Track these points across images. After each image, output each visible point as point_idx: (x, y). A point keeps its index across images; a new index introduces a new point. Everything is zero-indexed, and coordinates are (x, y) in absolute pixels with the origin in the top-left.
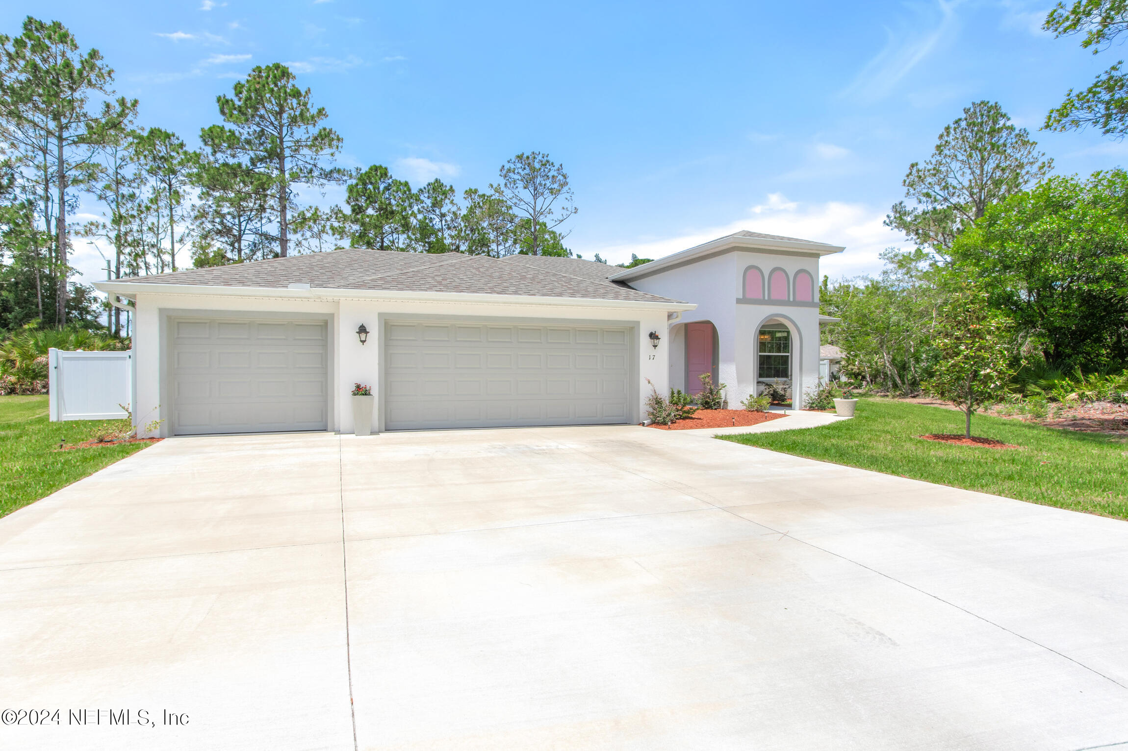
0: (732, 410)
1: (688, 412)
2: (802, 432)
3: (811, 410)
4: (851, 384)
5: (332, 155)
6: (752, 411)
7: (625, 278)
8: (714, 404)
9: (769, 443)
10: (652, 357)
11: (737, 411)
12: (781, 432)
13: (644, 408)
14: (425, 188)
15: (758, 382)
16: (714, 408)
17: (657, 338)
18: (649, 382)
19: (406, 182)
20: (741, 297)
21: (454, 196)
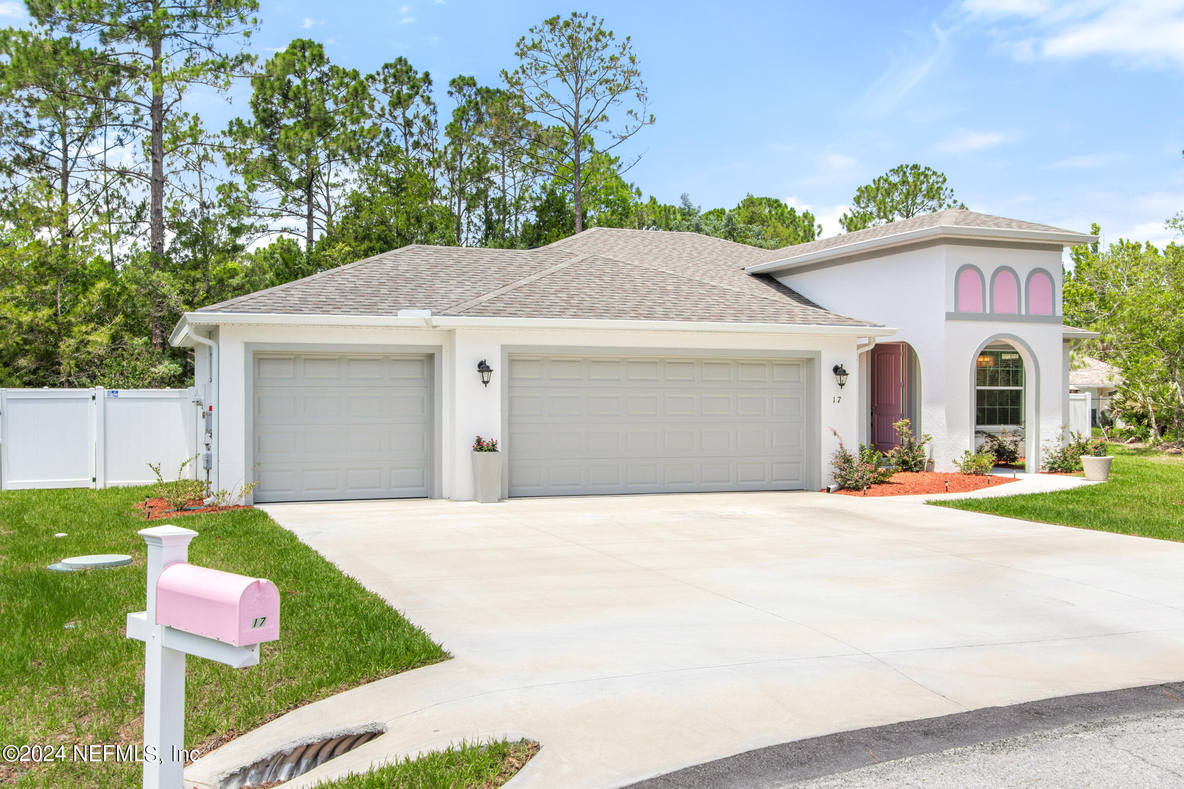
0: (941, 473)
1: (884, 475)
2: (1033, 496)
3: (1053, 473)
4: (1130, 433)
5: (247, 34)
6: (969, 474)
7: (772, 270)
8: (915, 465)
9: (993, 508)
10: (837, 400)
11: (947, 474)
12: (1008, 498)
13: (827, 468)
14: (378, 74)
15: (977, 432)
16: (915, 469)
17: (844, 373)
18: (835, 434)
19: (354, 71)
20: (953, 310)
21: (431, 91)
